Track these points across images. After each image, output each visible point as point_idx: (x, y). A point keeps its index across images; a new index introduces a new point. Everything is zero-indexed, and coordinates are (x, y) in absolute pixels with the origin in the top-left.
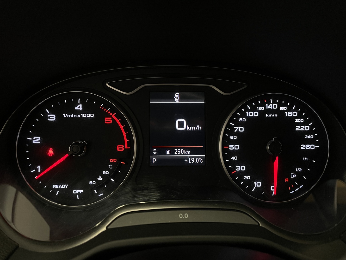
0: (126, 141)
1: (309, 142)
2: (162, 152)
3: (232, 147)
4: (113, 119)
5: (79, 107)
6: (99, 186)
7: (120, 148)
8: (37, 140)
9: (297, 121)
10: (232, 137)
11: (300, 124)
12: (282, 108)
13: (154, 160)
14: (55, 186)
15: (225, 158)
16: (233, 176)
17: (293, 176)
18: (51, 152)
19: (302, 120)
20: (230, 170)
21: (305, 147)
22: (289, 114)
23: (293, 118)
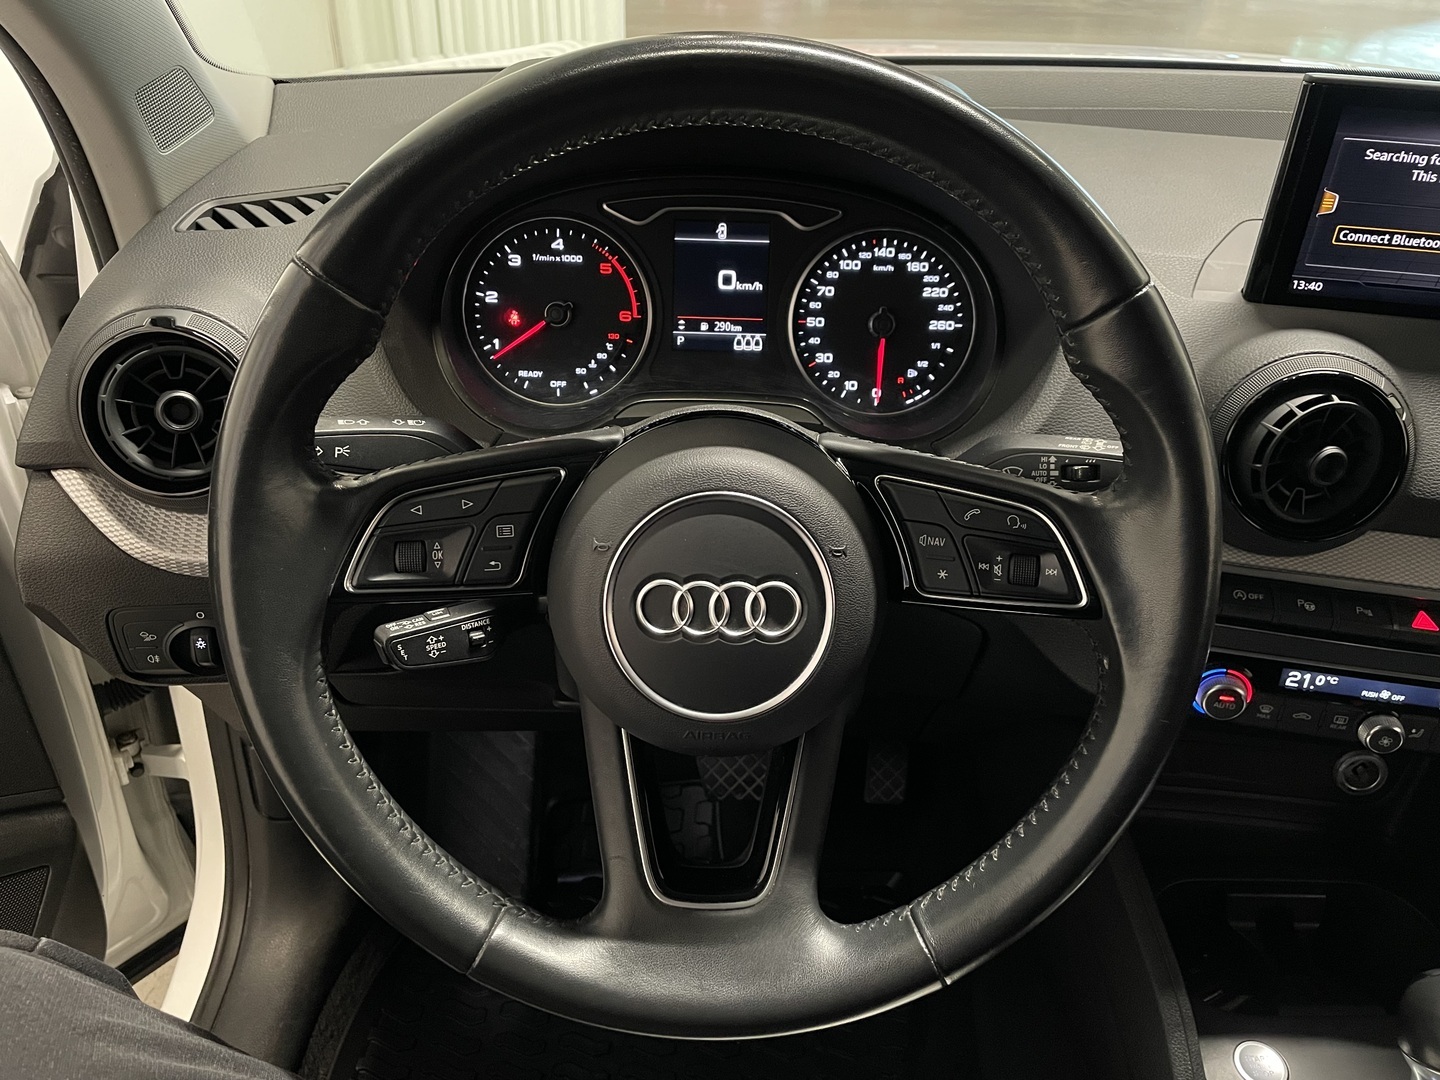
0: (635, 304)
1: (945, 316)
2: (693, 325)
3: (811, 322)
4: (613, 266)
5: (558, 244)
6: (591, 377)
7: (625, 317)
8: (492, 297)
9: (927, 279)
10: (813, 305)
11: (932, 285)
12: (902, 256)
13: (680, 340)
14: (522, 373)
15: (797, 340)
16: (811, 372)
17: (912, 373)
18: (514, 318)
19: (936, 279)
20: (805, 362)
21: (935, 325)
22: (914, 267)
23: (921, 275)
